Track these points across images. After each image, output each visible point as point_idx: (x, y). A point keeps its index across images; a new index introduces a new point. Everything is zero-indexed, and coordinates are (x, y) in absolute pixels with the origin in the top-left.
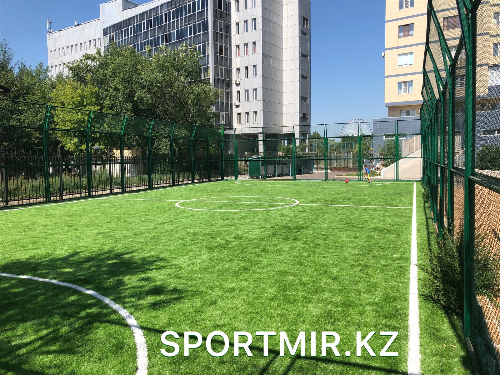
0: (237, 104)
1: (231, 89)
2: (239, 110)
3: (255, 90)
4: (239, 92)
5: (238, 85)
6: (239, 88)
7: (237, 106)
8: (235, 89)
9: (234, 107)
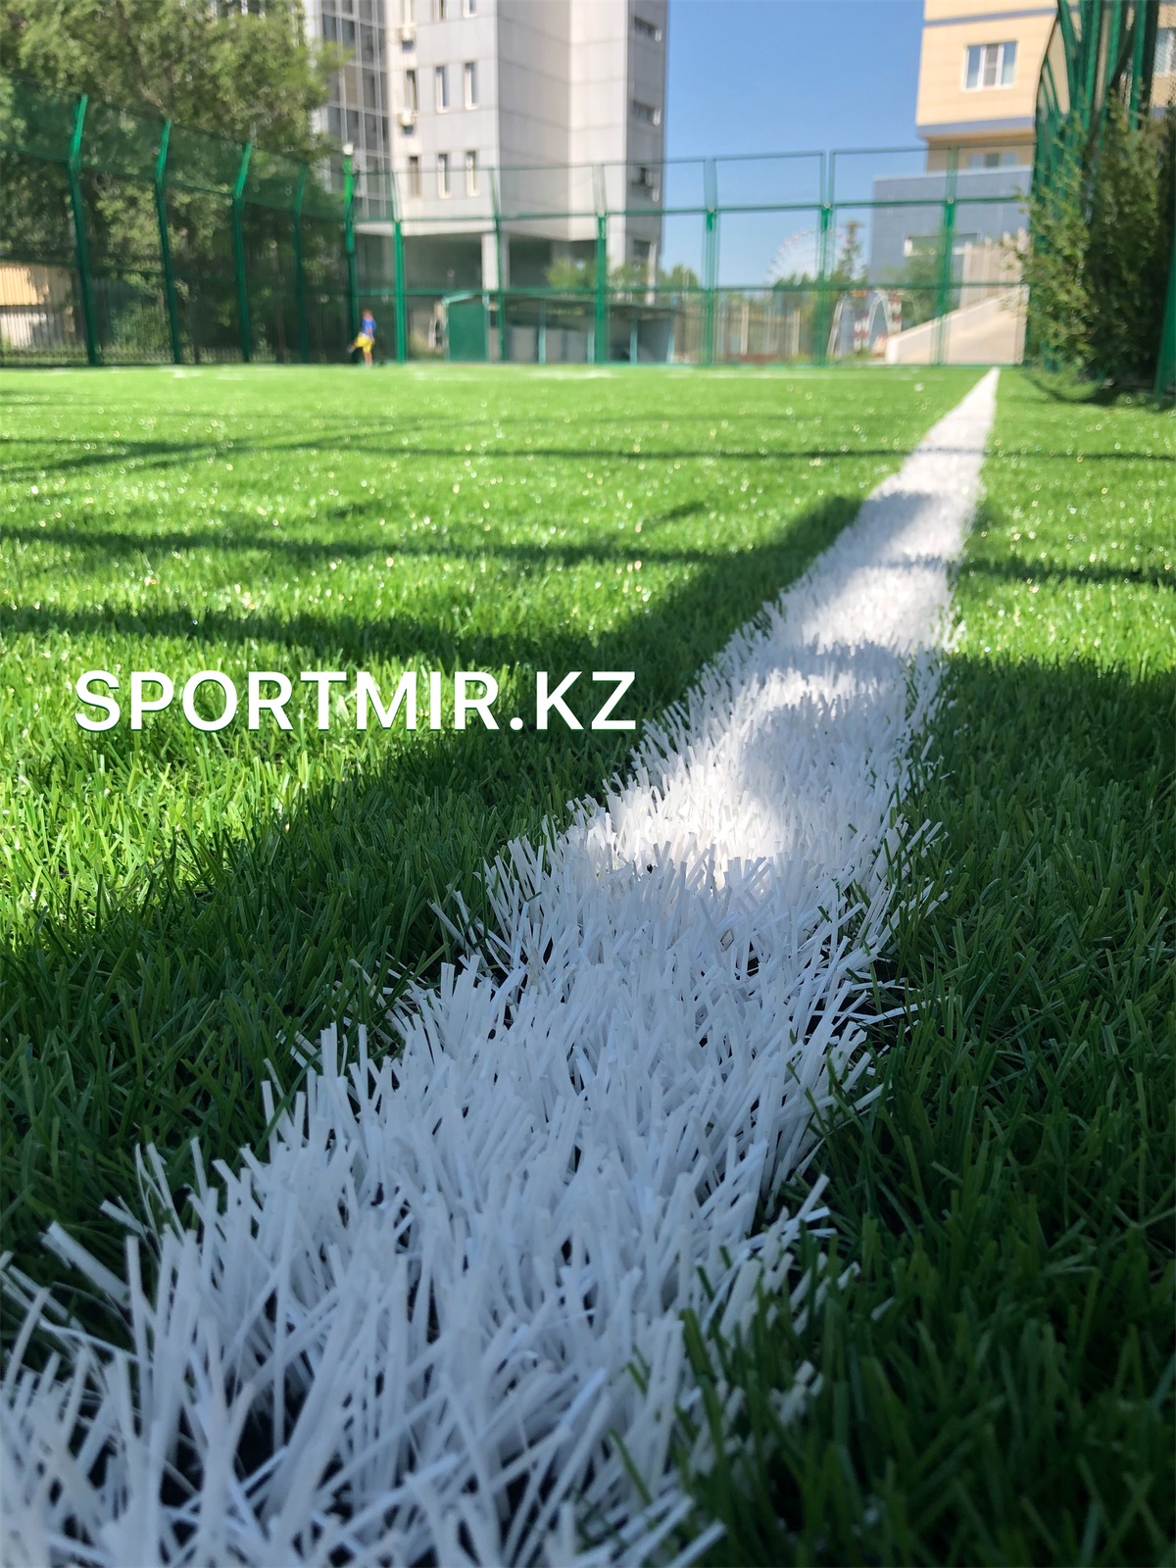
0: (407, 121)
1: (384, 61)
2: (414, 145)
3: (470, 66)
4: (411, 74)
5: (407, 45)
6: (411, 60)
7: (408, 130)
8: (397, 61)
9: (395, 132)
